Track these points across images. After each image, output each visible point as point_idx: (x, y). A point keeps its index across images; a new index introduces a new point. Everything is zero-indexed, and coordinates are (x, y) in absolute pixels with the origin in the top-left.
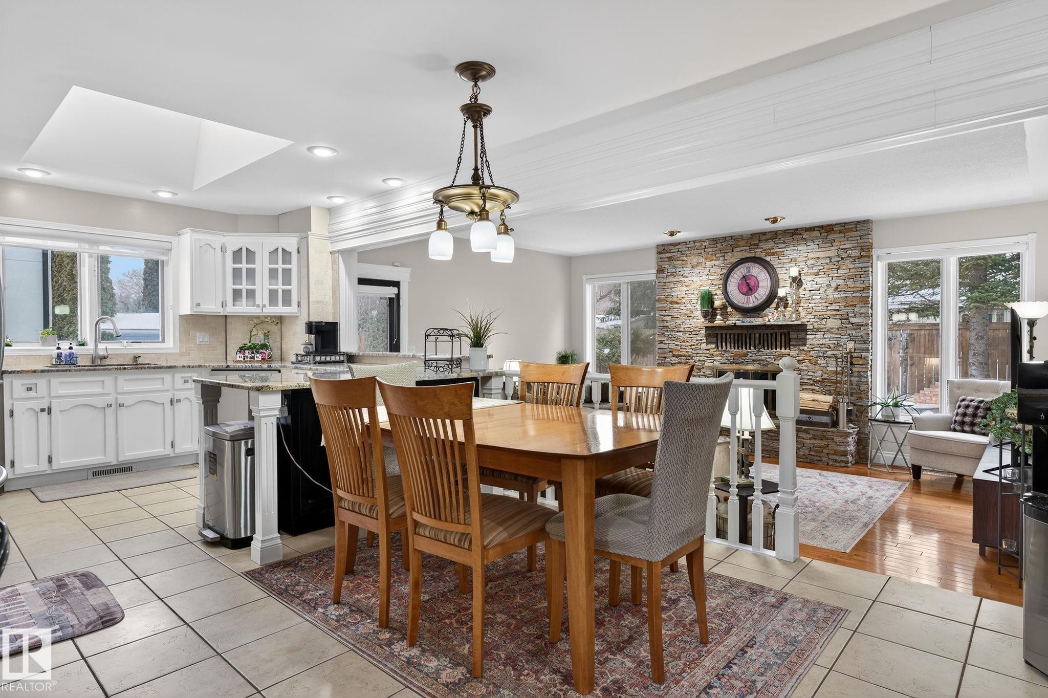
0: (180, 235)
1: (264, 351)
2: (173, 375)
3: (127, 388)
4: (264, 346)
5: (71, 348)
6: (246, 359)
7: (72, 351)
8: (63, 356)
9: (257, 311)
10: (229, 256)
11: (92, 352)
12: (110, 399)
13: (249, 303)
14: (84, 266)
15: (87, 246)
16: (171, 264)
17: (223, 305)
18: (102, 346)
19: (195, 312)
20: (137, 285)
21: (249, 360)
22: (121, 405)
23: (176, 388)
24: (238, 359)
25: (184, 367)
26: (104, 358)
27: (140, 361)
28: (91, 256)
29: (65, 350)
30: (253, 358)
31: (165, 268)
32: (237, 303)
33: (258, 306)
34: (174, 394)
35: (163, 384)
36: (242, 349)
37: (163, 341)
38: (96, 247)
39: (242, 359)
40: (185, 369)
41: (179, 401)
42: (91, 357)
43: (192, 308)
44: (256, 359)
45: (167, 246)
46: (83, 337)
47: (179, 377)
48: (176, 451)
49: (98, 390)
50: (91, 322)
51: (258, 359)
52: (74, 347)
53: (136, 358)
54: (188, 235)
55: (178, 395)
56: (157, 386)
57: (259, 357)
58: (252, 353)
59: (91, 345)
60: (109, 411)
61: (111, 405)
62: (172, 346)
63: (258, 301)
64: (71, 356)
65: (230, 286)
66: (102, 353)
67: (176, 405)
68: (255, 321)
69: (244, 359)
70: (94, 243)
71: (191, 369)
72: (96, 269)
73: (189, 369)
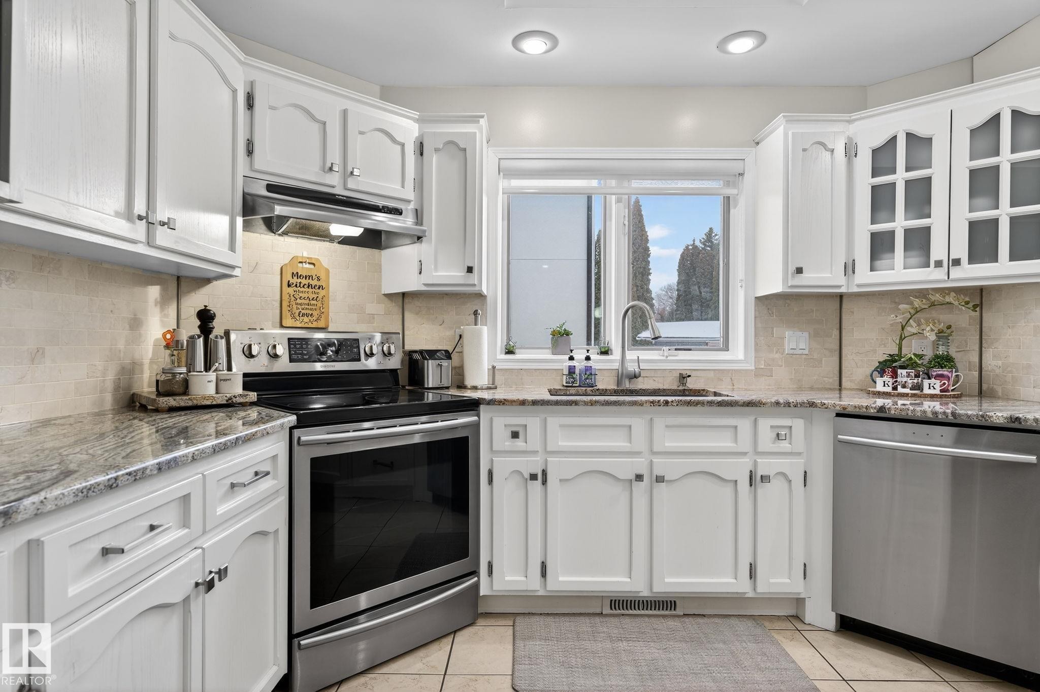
0: (758, 143)
1: (945, 372)
2: (756, 421)
3: (671, 442)
4: (945, 361)
5: (588, 358)
6: (900, 390)
7: (590, 363)
8: (577, 371)
9: (932, 277)
10: (864, 162)
11: (616, 365)
12: (640, 465)
13: (914, 261)
14: (611, 220)
15: (613, 183)
16: (742, 202)
17: (850, 268)
18: (631, 355)
19: (792, 287)
20: (671, 298)
21: (907, 391)
22: (660, 479)
23: (760, 449)
24: (880, 387)
25: (777, 403)
26: (635, 376)
27: (691, 384)
28: (619, 201)
29: (580, 361)
30: (919, 387)
31: (732, 211)
32: (878, 263)
33: (939, 264)
34: (755, 462)
35: (736, 440)
36: (889, 366)
37: (726, 348)
38: (626, 184)
39: (889, 389)
40: (778, 409)
41: (765, 479)
42: (614, 373)
43: (785, 280)
44: (926, 391)
45: (737, 167)
46: (607, 339)
47: (766, 425)
48: (759, 590)
49: (619, 443)
50: (617, 312)
51: (932, 392)
52: (592, 357)
53: (683, 378)
54: (781, 130)
55: (766, 466)
56: (724, 443)
57: (932, 386)
58: (917, 376)
59: (616, 355)
60: (640, 488)
61: (639, 478)
62: (741, 356)
63: (938, 251)
64: (589, 372)
65: (864, 227)
66: (632, 367)
67: (763, 490)
68: (917, 303)
69: (895, 388)
70: (623, 175)
71: (792, 409)
72: (626, 223)
73: (787, 409)
